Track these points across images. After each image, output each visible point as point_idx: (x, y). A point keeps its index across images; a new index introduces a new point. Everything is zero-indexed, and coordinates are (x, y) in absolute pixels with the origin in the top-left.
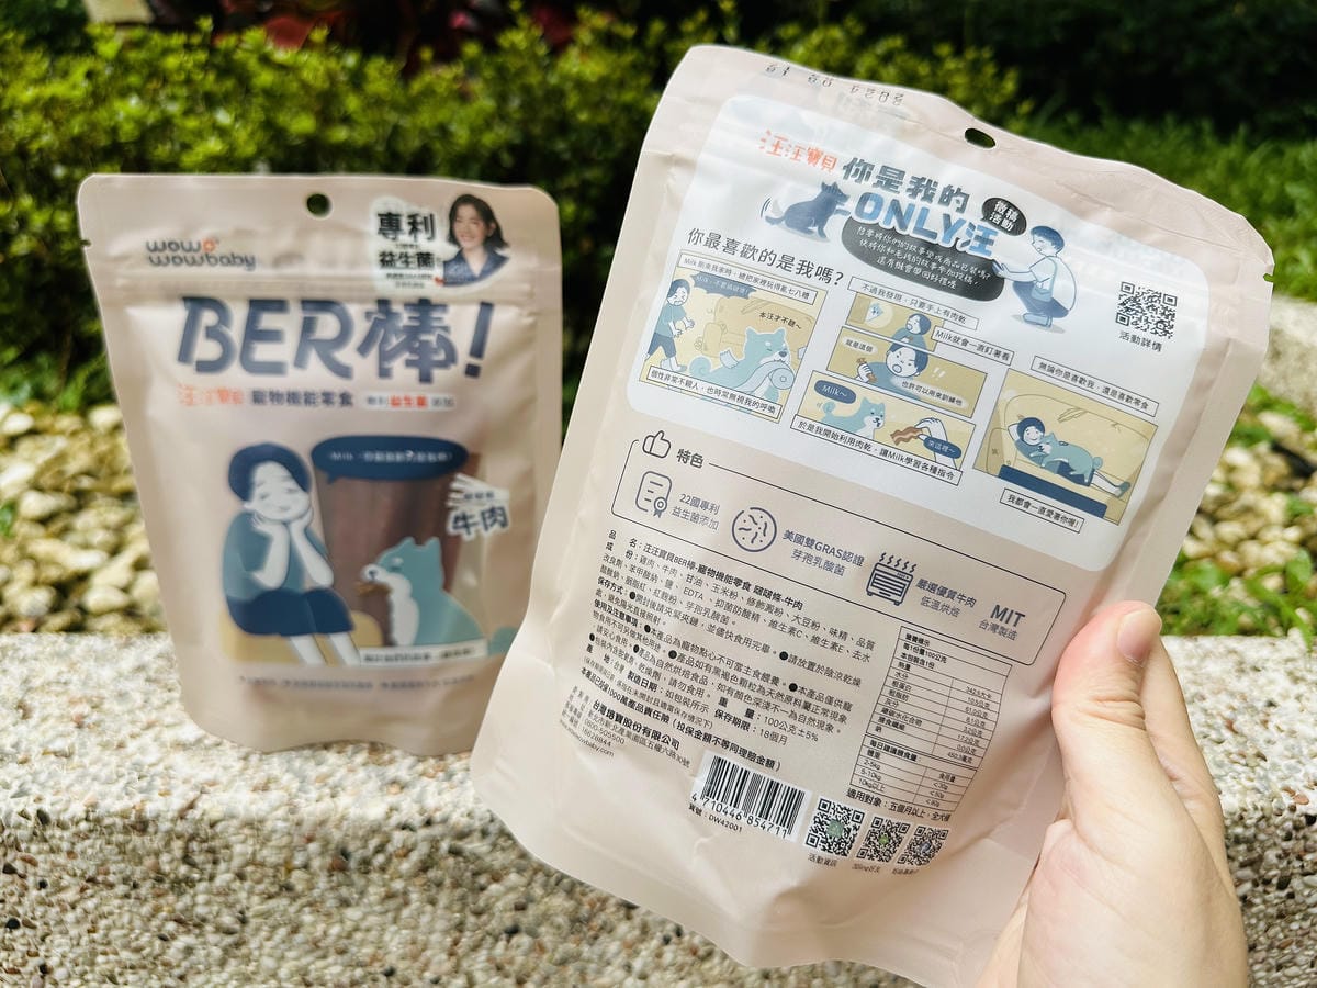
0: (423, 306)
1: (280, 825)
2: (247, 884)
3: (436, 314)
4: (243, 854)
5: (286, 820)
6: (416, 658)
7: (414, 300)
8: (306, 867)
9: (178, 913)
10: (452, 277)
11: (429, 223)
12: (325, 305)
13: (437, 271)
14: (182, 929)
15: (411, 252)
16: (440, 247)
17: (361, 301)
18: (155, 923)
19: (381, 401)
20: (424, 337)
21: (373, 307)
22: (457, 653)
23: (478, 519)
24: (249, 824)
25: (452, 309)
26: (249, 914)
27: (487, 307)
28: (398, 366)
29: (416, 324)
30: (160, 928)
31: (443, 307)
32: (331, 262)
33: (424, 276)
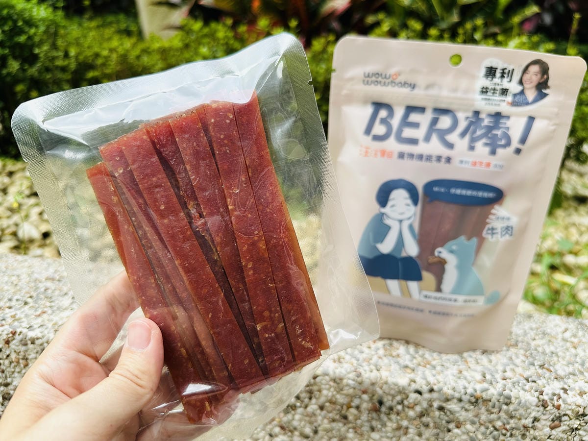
0: (498, 116)
1: (351, 382)
2: (324, 412)
3: (503, 121)
4: (326, 396)
5: (354, 380)
6: (450, 300)
7: (493, 113)
8: (358, 408)
9: (283, 423)
10: (516, 102)
11: (511, 73)
12: (445, 112)
13: (509, 98)
14: (283, 432)
15: (498, 88)
16: (514, 87)
17: (466, 111)
18: (269, 427)
19: (466, 162)
20: (495, 132)
21: (470, 114)
22: (470, 301)
23: (499, 230)
24: (334, 380)
25: (512, 119)
26: (320, 429)
27: (532, 119)
28: (479, 145)
29: (491, 125)
30: (271, 430)
31: (508, 117)
32: (455, 90)
33: (501, 101)
